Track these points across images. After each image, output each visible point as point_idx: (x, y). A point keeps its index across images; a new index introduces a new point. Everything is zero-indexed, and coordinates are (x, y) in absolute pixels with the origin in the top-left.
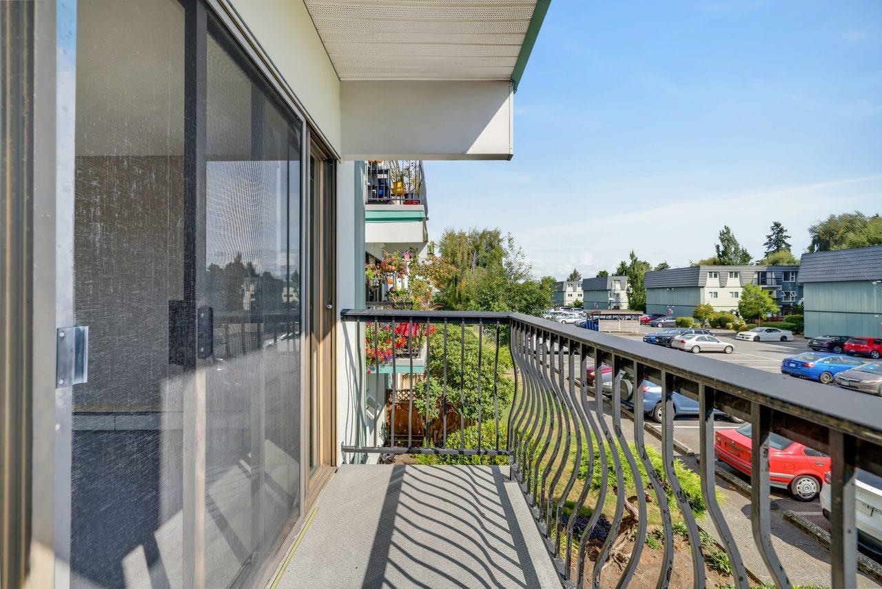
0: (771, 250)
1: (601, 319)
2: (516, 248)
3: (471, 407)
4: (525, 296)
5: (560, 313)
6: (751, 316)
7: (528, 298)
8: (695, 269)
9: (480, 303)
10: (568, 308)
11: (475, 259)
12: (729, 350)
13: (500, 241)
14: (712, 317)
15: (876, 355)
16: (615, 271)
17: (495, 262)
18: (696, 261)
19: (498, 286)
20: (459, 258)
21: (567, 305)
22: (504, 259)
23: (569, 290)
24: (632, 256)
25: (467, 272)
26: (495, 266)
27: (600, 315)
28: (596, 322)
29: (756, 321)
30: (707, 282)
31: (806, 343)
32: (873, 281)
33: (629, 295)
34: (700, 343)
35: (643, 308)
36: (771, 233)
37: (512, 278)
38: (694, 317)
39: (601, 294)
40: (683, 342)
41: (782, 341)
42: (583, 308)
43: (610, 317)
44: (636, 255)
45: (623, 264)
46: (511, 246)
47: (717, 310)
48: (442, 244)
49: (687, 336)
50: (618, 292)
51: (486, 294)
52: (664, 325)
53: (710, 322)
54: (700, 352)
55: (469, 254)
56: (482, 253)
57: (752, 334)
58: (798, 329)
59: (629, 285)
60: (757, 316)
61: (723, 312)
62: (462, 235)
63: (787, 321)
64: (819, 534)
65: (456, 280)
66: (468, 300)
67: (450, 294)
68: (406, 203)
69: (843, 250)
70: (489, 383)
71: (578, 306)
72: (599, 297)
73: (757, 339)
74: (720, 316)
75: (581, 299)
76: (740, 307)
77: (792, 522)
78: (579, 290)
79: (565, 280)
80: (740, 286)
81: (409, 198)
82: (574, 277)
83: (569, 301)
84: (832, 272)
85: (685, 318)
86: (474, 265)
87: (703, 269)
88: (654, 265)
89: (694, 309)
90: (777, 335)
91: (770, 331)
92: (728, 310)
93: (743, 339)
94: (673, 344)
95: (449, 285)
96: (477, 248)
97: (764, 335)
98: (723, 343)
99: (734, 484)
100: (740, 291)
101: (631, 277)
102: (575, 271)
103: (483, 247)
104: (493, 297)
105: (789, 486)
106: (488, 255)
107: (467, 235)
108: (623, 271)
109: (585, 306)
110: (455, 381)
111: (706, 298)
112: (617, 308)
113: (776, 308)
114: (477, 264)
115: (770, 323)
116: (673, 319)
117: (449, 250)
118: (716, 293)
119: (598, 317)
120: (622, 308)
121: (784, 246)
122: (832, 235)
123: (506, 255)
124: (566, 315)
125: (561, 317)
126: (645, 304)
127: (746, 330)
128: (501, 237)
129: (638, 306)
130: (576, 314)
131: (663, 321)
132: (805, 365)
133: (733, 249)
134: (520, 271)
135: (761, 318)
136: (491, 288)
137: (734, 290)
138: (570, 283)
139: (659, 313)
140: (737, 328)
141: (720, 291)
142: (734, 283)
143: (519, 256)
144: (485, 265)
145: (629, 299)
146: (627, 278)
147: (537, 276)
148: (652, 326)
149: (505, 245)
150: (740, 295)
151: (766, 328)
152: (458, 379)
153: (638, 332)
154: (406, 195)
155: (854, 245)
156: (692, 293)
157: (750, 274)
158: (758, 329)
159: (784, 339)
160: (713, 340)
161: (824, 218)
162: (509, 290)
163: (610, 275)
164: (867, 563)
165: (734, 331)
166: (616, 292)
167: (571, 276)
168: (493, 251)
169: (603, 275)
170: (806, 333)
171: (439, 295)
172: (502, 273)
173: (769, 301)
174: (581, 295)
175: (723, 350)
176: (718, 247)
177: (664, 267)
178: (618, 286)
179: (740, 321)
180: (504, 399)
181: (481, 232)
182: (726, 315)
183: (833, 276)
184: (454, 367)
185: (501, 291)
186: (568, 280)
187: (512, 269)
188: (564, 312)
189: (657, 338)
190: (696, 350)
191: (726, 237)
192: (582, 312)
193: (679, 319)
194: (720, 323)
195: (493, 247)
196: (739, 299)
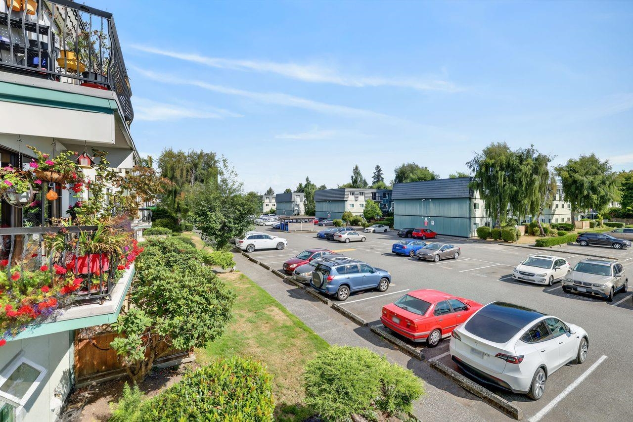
0: (375, 180)
1: (290, 222)
2: (230, 168)
3: (188, 335)
4: (238, 207)
5: (261, 218)
6: (370, 218)
7: (241, 209)
8: (341, 190)
9: (198, 214)
10: (266, 214)
11: (193, 175)
12: (364, 240)
13: (215, 162)
14: (351, 219)
15: (424, 238)
16: (296, 190)
17: (212, 178)
18: (341, 185)
19: (215, 199)
20: (178, 174)
21: (265, 212)
22: (219, 177)
23: (266, 201)
24: (307, 180)
25: (186, 186)
26: (211, 182)
27: (290, 219)
28: (287, 224)
29: (372, 221)
30: (349, 198)
31: (396, 233)
32: (429, 199)
33: (305, 205)
34: (349, 236)
35: (313, 214)
36: (375, 171)
37: (227, 192)
38: (342, 219)
39: (288, 205)
40: (340, 236)
41: (385, 232)
42: (276, 214)
43: (294, 221)
44: (310, 180)
45: (300, 185)
46: (225, 166)
47: (354, 215)
48: (161, 160)
49: (343, 232)
50: (299, 203)
51: (203, 206)
52: (327, 225)
53: (350, 222)
54: (350, 242)
55: (188, 171)
56: (200, 171)
57: (372, 229)
58: (391, 225)
59: (305, 199)
60: (372, 218)
61: (357, 216)
62: (180, 155)
63: (386, 220)
64: (453, 375)
65: (175, 193)
66: (186, 211)
67: (170, 204)
68: (86, 84)
69: (407, 183)
70: (210, 304)
71: (273, 212)
72: (286, 206)
73: (374, 232)
74: (355, 218)
75: (274, 208)
76: (364, 213)
77: (436, 368)
78: (274, 201)
79: (263, 194)
80: (364, 200)
81: (91, 78)
82: (270, 192)
83: (266, 209)
84: (406, 194)
85: (337, 220)
86: (193, 180)
87: (347, 190)
88: (318, 186)
89: (342, 214)
90: (382, 229)
91: (380, 226)
92: (358, 214)
93: (368, 232)
94: (335, 238)
95: (169, 196)
96: (196, 166)
97: (378, 229)
98: (361, 236)
99: (397, 345)
100: (364, 203)
101: (306, 194)
102: (270, 188)
103: (201, 165)
104: (210, 208)
105: (427, 340)
106: (205, 172)
107: (186, 154)
108: (301, 190)
109: (277, 212)
110: (169, 308)
111: (348, 208)
112: (298, 214)
113: (381, 213)
114: (196, 180)
115: (379, 222)
116: (331, 221)
117: (169, 166)
118: (353, 205)
119: (287, 221)
120: (300, 214)
121: (380, 179)
122: (404, 174)
123: (221, 173)
124: (265, 219)
125: (262, 221)
126: (315, 211)
127: (368, 226)
128: (216, 159)
129: (310, 213)
130: (272, 218)
131: (325, 222)
132: (403, 247)
133: (360, 179)
134: (234, 187)
135: (374, 219)
136: (207, 200)
137: (362, 203)
138: (267, 196)
139: (324, 217)
140: (364, 225)
141: (355, 203)
142: (361, 198)
143: (233, 174)
144: (202, 181)
145: (305, 208)
146: (303, 194)
147: (246, 191)
148: (320, 225)
149: (220, 165)
150: (364, 205)
151: (378, 225)
152: (171, 306)
153: (312, 230)
154: (86, 74)
155: (413, 180)
156: (340, 204)
157: (369, 193)
158: (374, 226)
159: (386, 231)
160: (355, 234)
161: (401, 165)
162: (224, 203)
163: (292, 192)
164: (482, 391)
165: (362, 227)
166: (298, 203)
167: (268, 192)
168: (210, 170)
169: (288, 192)
170: (395, 226)
171: (160, 204)
172: (218, 187)
173: (378, 209)
174: (275, 205)
175: (360, 240)
176: (352, 177)
177: (324, 187)
178: (298, 199)
179: (364, 221)
180: (225, 315)
181: (199, 152)
182: (358, 218)
183: (406, 196)
184: (167, 293)
185: (218, 203)
186: (265, 195)
187: (227, 185)
188: (264, 217)
189: (325, 234)
190: (347, 241)
191: (356, 171)
192: (275, 217)
193: (335, 221)
194: (355, 222)
195: (210, 166)
196: (364, 208)
